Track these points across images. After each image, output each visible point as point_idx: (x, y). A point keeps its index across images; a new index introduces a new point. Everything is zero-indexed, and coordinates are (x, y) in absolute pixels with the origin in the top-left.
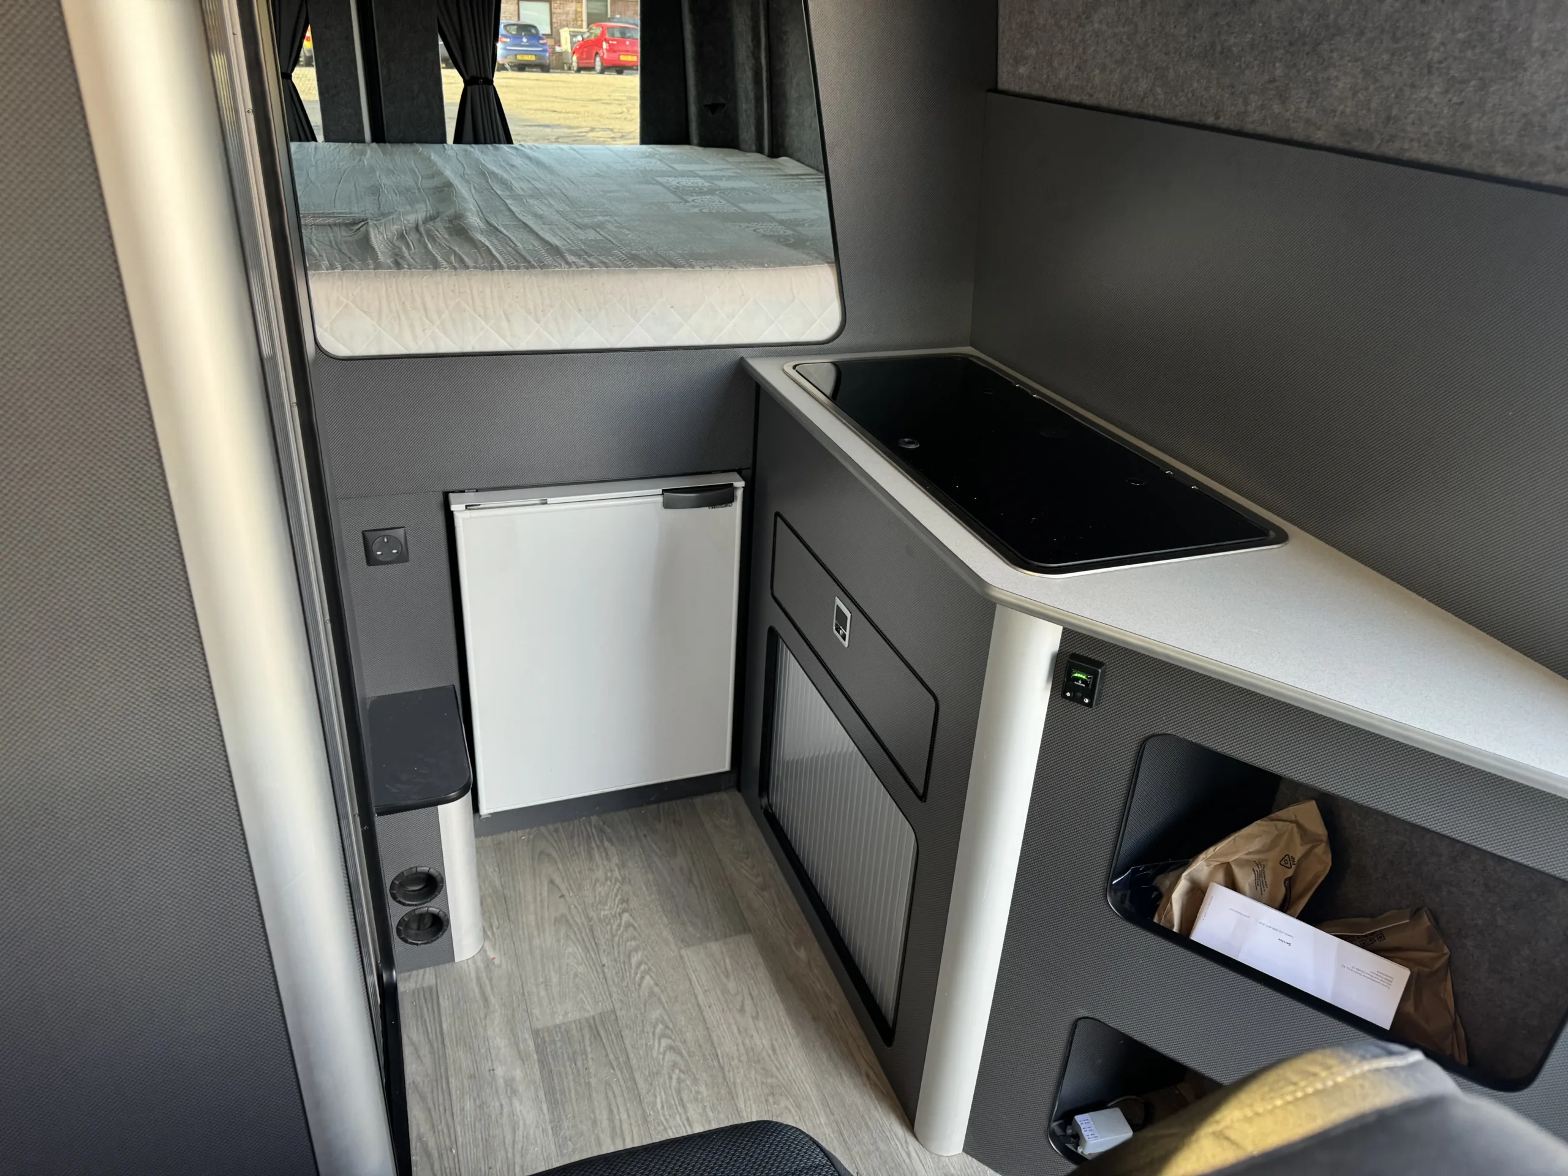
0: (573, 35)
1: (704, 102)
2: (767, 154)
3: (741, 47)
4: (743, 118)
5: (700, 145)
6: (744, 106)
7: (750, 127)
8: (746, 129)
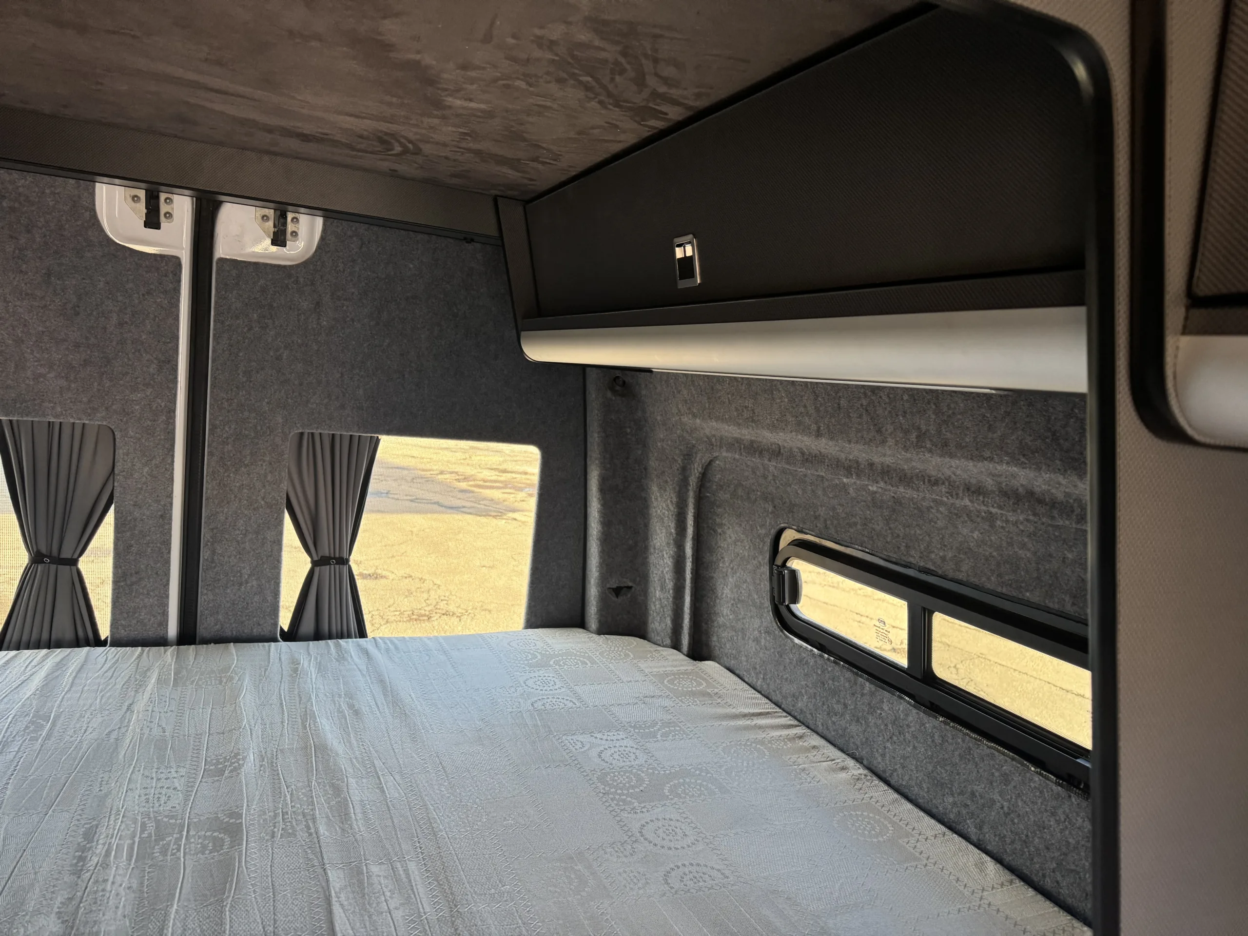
1: (608, 586)
2: (686, 653)
3: (659, 531)
4: (655, 606)
5: (600, 632)
6: (658, 594)
7: (665, 618)
8: (659, 618)
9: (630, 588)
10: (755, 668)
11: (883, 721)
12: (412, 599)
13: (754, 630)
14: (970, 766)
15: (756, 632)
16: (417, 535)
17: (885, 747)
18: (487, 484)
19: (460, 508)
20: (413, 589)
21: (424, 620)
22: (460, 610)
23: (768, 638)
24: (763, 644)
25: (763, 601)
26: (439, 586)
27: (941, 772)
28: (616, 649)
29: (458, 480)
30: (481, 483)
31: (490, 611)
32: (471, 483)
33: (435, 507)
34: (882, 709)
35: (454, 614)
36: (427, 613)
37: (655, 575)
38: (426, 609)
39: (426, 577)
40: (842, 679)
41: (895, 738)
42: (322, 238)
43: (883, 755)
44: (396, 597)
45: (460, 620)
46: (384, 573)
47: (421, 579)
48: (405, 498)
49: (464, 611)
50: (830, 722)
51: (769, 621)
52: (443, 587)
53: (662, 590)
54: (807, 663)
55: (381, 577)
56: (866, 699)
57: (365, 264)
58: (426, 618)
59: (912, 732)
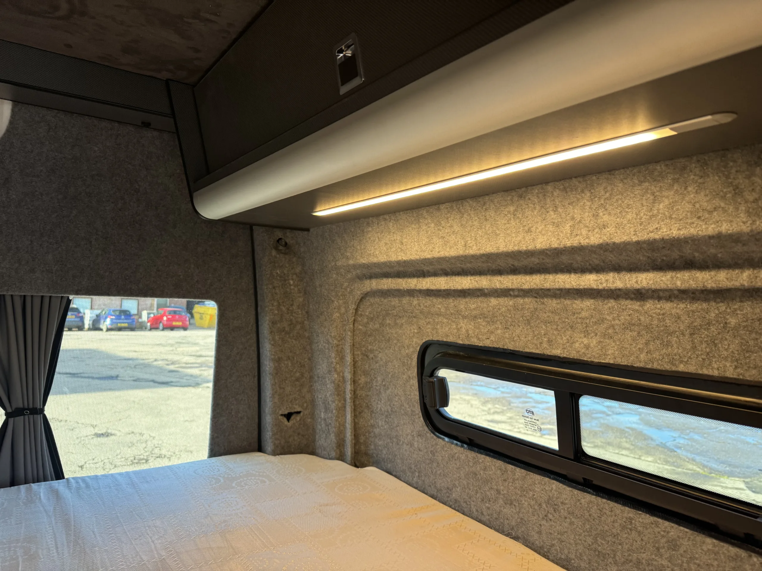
0: (149, 314)
1: (280, 412)
2: (349, 462)
3: (321, 362)
4: (321, 425)
5: (275, 453)
6: (323, 415)
7: (330, 434)
8: (324, 435)
9: (299, 413)
10: (411, 468)
11: (536, 502)
12: (133, 448)
13: (407, 435)
14: (634, 534)
15: (409, 437)
16: (138, 403)
17: (540, 525)
18: (189, 365)
19: (169, 382)
20: (135, 441)
21: (143, 463)
22: (169, 453)
23: (420, 440)
24: (416, 446)
25: (413, 409)
26: (154, 438)
27: (602, 544)
28: (290, 466)
29: (168, 365)
30: (184, 365)
31: (191, 452)
32: (177, 366)
33: (152, 383)
34: (534, 491)
35: (165, 456)
36: (145, 457)
37: (319, 400)
38: (145, 454)
39: (144, 432)
40: (493, 468)
41: (550, 516)
42: (11, 122)
43: (540, 533)
44: (122, 448)
45: (170, 460)
46: (113, 432)
47: (140, 434)
48: (130, 379)
49: (172, 454)
50: (484, 507)
51: (421, 425)
52: (157, 438)
53: (326, 412)
54: (459, 458)
55: (112, 435)
56: (518, 484)
57: (53, 147)
58: (144, 461)
59: (568, 508)
